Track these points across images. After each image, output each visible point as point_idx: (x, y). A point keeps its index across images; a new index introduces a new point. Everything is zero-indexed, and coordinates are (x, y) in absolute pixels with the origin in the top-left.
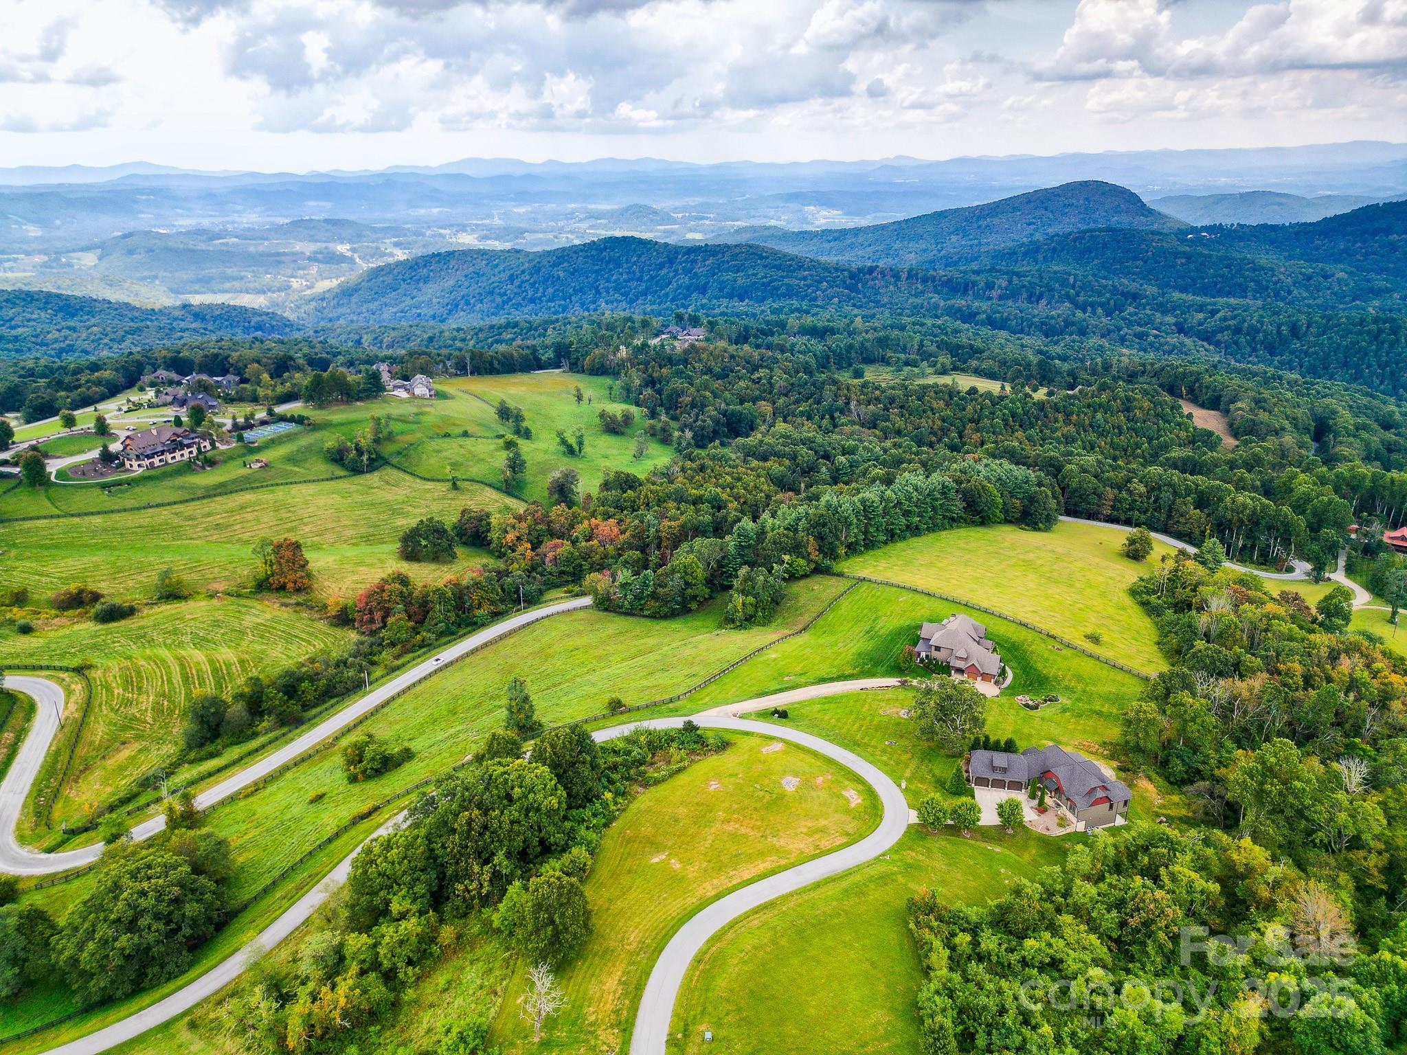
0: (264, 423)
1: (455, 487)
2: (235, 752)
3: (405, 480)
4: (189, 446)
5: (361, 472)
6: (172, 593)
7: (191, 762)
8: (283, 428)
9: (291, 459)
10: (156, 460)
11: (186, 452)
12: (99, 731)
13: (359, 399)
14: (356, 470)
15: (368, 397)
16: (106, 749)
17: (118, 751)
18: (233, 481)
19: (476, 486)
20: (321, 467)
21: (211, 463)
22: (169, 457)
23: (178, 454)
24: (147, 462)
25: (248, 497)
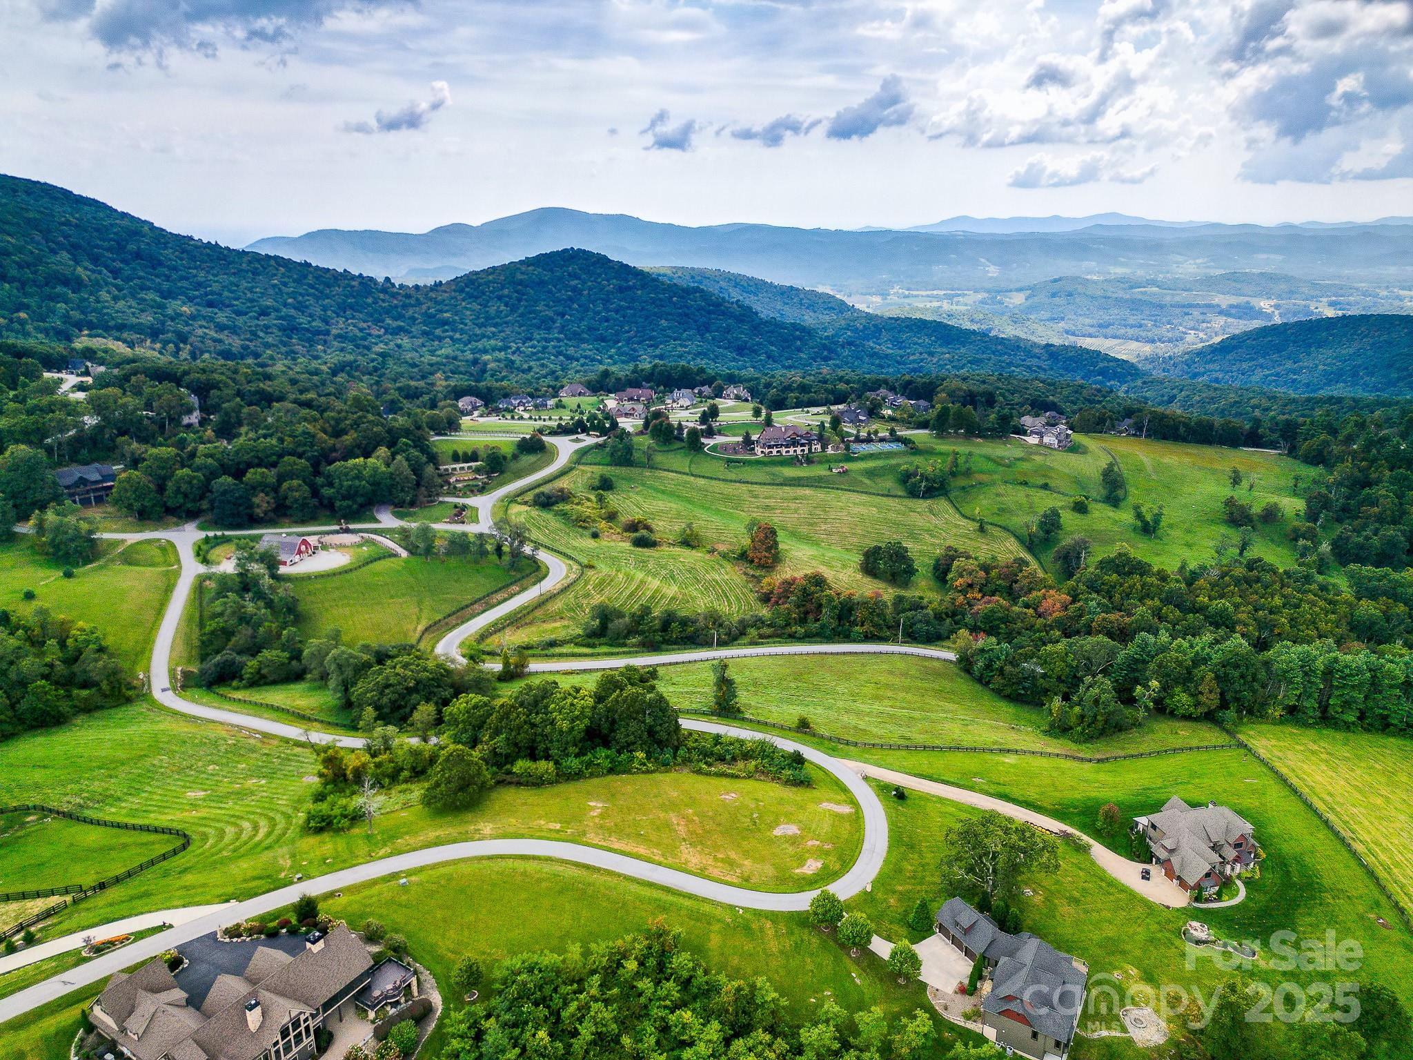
0: (882, 440)
1: (982, 529)
2: (604, 649)
3: (947, 512)
4: (803, 445)
5: (918, 497)
6: (689, 541)
7: (576, 644)
8: (894, 447)
9: (871, 474)
10: (774, 451)
11: (799, 449)
12: (558, 605)
13: (984, 437)
14: (913, 493)
15: (992, 437)
16: (552, 617)
17: (555, 621)
18: (808, 478)
19: (1004, 534)
20: (888, 483)
21: (809, 461)
22: (784, 450)
23: (792, 450)
24: (767, 451)
25: (808, 492)
